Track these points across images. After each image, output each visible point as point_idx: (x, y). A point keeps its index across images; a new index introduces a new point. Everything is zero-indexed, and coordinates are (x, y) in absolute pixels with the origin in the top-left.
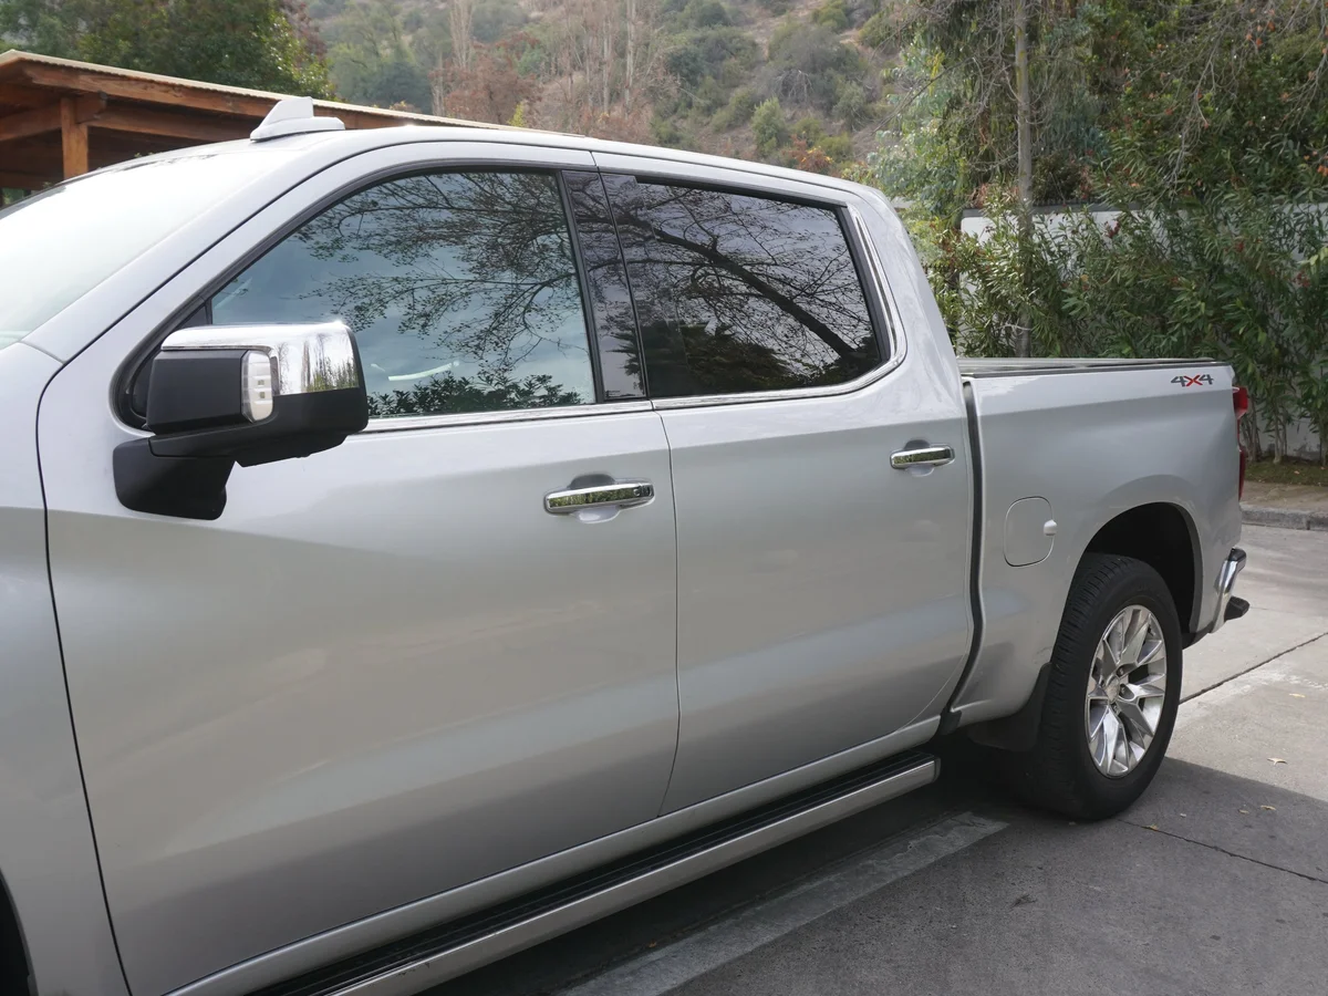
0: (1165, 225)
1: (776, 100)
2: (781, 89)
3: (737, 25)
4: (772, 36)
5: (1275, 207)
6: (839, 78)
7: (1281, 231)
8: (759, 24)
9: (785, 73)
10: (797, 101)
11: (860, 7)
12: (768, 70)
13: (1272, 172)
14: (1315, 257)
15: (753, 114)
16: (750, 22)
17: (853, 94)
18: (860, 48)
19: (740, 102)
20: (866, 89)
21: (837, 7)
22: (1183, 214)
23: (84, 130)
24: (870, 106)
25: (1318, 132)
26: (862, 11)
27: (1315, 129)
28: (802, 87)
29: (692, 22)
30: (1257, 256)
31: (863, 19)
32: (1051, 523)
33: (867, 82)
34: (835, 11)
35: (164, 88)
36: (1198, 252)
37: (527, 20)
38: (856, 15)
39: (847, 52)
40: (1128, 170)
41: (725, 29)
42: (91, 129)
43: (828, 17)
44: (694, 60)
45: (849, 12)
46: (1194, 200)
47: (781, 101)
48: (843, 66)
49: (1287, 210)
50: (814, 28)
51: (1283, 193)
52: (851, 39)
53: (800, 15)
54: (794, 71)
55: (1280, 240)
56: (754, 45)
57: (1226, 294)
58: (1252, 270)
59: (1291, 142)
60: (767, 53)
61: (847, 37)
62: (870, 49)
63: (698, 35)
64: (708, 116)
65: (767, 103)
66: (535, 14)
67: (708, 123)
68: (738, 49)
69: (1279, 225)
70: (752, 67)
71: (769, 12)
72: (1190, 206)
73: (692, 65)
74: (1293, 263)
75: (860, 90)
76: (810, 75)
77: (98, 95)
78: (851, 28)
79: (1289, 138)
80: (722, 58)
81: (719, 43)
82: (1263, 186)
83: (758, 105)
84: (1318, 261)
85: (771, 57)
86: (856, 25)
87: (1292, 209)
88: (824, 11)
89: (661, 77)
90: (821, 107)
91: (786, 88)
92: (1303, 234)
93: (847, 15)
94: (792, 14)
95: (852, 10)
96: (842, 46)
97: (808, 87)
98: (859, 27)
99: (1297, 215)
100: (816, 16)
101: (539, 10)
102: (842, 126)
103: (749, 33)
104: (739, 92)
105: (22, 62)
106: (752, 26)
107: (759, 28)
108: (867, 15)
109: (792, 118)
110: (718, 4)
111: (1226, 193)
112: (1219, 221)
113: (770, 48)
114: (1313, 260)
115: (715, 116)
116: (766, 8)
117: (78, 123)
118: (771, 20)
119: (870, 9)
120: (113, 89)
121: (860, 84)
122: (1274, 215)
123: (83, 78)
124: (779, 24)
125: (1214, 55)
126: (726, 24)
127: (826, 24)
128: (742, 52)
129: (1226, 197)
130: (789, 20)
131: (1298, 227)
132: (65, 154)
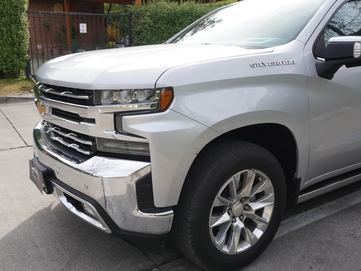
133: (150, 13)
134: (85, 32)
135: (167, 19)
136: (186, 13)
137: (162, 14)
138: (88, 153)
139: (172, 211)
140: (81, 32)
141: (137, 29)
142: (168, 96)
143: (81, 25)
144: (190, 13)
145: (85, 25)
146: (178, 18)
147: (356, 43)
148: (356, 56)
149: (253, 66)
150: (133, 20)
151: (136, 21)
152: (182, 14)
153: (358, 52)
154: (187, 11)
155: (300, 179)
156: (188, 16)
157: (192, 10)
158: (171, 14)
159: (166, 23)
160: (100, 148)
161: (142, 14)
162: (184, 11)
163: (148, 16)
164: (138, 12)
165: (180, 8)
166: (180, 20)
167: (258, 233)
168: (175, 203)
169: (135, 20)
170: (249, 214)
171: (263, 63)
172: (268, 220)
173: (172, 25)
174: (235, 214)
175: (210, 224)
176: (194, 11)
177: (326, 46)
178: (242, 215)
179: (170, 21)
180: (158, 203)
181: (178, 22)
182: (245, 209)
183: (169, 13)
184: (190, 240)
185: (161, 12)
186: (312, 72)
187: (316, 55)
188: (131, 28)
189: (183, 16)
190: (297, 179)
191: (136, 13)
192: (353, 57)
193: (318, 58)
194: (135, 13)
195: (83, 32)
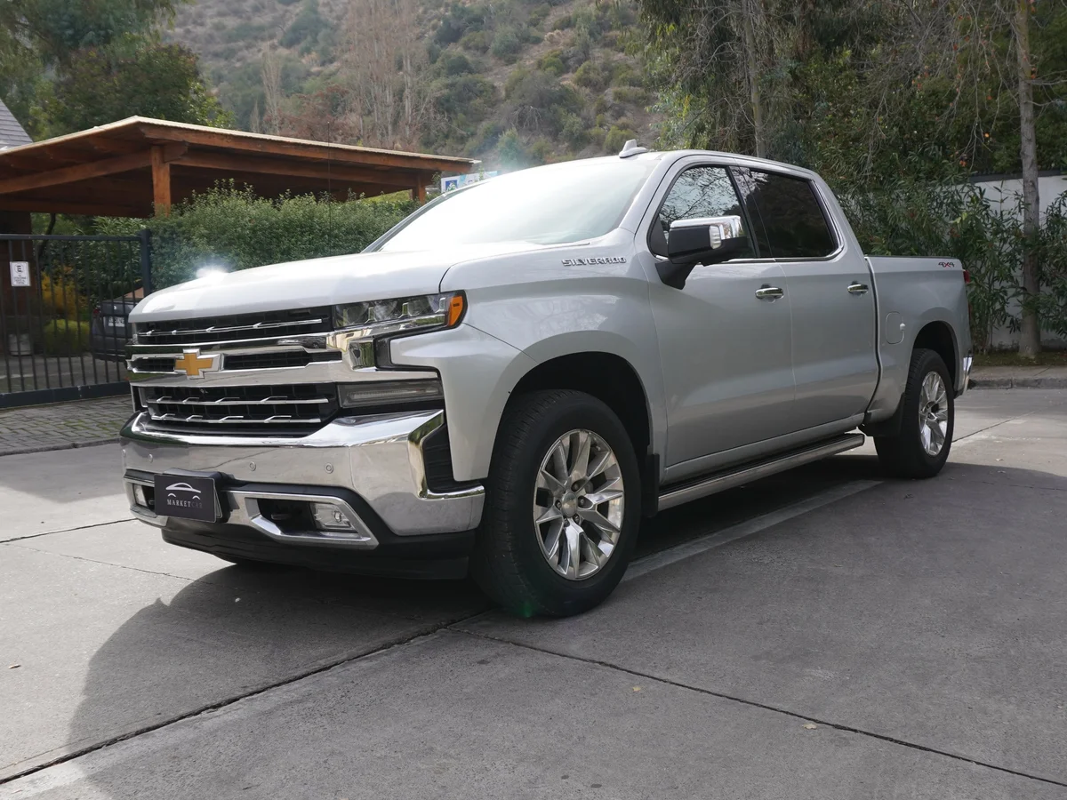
0: (858, 203)
1: (515, 129)
2: (517, 120)
3: (479, 73)
4: (507, 80)
5: (930, 189)
6: (562, 110)
7: (935, 204)
8: (495, 71)
9: (520, 109)
10: (531, 130)
11: (574, 56)
12: (506, 107)
13: (926, 166)
14: (960, 218)
15: (497, 141)
16: (487, 70)
17: (574, 123)
18: (576, 87)
19: (486, 132)
20: (584, 118)
21: (556, 56)
22: (871, 195)
23: (167, 167)
24: (587, 132)
25: (952, 139)
26: (574, 59)
27: (950, 138)
28: (533, 119)
29: (444, 71)
30: (923, 220)
31: (577, 65)
32: (902, 325)
33: (584, 113)
34: (555, 60)
35: (222, 137)
36: (883, 220)
37: (309, 74)
38: (571, 62)
39: (567, 90)
40: (835, 167)
41: (470, 76)
42: (172, 167)
43: (549, 65)
44: (448, 101)
45: (565, 60)
46: (878, 185)
47: (518, 130)
48: (564, 102)
49: (938, 190)
50: (539, 73)
51: (935, 179)
52: (568, 80)
53: (527, 63)
54: (527, 107)
55: (934, 209)
56: (493, 87)
57: (904, 245)
58: (919, 229)
59: (936, 147)
60: (504, 93)
61: (565, 79)
62: (584, 88)
63: (449, 81)
64: (462, 143)
65: (508, 132)
66: (315, 69)
67: (462, 149)
68: (481, 92)
69: (933, 200)
70: (493, 105)
71: (503, 62)
72: (875, 189)
73: (446, 105)
74: (946, 224)
75: (579, 120)
76: (541, 110)
77: (184, 143)
78: (568, 72)
79: (935, 144)
80: (470, 99)
81: (465, 86)
82: (921, 175)
83: (501, 134)
84: (961, 220)
85: (508, 96)
86: (571, 70)
87: (942, 189)
88: (546, 60)
89: (432, 115)
90: (550, 133)
91: (521, 120)
92: (948, 205)
93: (564, 62)
94: (522, 62)
95: (568, 58)
96: (563, 86)
97: (539, 118)
98: (574, 71)
99: (945, 193)
100: (540, 64)
101: (318, 66)
102: (567, 148)
103: (489, 79)
104: (485, 125)
105: (139, 124)
106: (490, 73)
107: (496, 74)
108: (580, 62)
109: (528, 143)
110: (463, 57)
111: (899, 180)
112: (893, 199)
113: (506, 90)
114: (958, 221)
115: (468, 144)
116: (500, 59)
117: (164, 162)
118: (505, 68)
119: (581, 57)
120: (192, 139)
121: (578, 115)
122: (929, 194)
123: (175, 132)
124: (512, 71)
125: (885, 93)
126: (471, 72)
127: (549, 69)
128: (485, 94)
129: (900, 183)
130: (519, 67)
131: (945, 201)
132: (155, 183)
133: (206, 229)
134: (27, 283)
135: (252, 242)
136: (297, 226)
137: (239, 229)
138: (318, 420)
139: (481, 488)
140: (15, 283)
141: (171, 270)
142: (458, 305)
143: (14, 266)
144: (306, 226)
145: (25, 266)
146: (278, 237)
147: (711, 227)
148: (715, 247)
149: (567, 263)
150: (156, 248)
151: (164, 251)
152: (287, 229)
153: (716, 240)
154: (299, 220)
155: (658, 456)
156: (302, 234)
157: (311, 218)
158: (260, 230)
159: (248, 253)
160: (345, 404)
161: (184, 233)
162: (291, 221)
163: (202, 236)
164: (172, 227)
165: (280, 215)
166: (284, 244)
167: (607, 548)
168: (484, 474)
169: (161, 247)
170: (588, 513)
171: (580, 261)
172: (618, 524)
173: (264, 257)
174: (568, 513)
175: (535, 519)
176: (316, 220)
177: (667, 237)
178: (576, 515)
179: (257, 246)
180: (459, 475)
181: (278, 250)
182: (580, 505)
183: (256, 226)
184: (510, 544)
185: (234, 225)
186: (652, 277)
187: (654, 252)
188: (153, 269)
189: (289, 233)
190: (653, 455)
191: (165, 231)
192: (711, 248)
193: (658, 256)
194: (161, 231)
195: (21, 285)
